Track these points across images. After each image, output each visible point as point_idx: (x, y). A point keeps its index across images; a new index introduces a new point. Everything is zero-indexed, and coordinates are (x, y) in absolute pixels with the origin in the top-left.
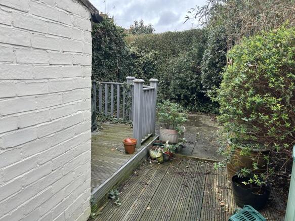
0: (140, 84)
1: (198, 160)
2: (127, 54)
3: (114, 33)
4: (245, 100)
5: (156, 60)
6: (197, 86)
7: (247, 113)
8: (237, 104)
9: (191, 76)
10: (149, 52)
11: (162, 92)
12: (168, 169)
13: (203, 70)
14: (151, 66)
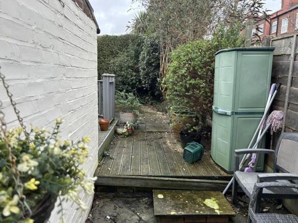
0: (108, 78)
1: (151, 132)
4: (186, 82)
6: (136, 82)
7: (187, 90)
8: (181, 85)
9: (131, 74)
12: (134, 139)
13: (142, 69)
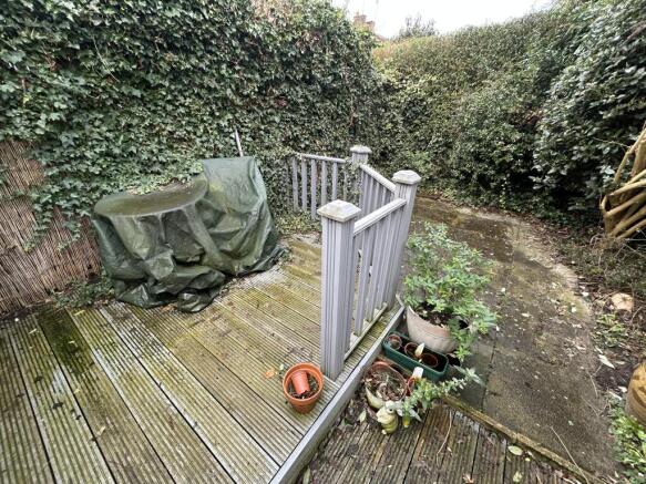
2: (375, 84)
3: (344, 40)
5: (431, 95)
9: (506, 136)
10: (418, 79)
11: (434, 161)
13: (549, 125)
14: (418, 109)
